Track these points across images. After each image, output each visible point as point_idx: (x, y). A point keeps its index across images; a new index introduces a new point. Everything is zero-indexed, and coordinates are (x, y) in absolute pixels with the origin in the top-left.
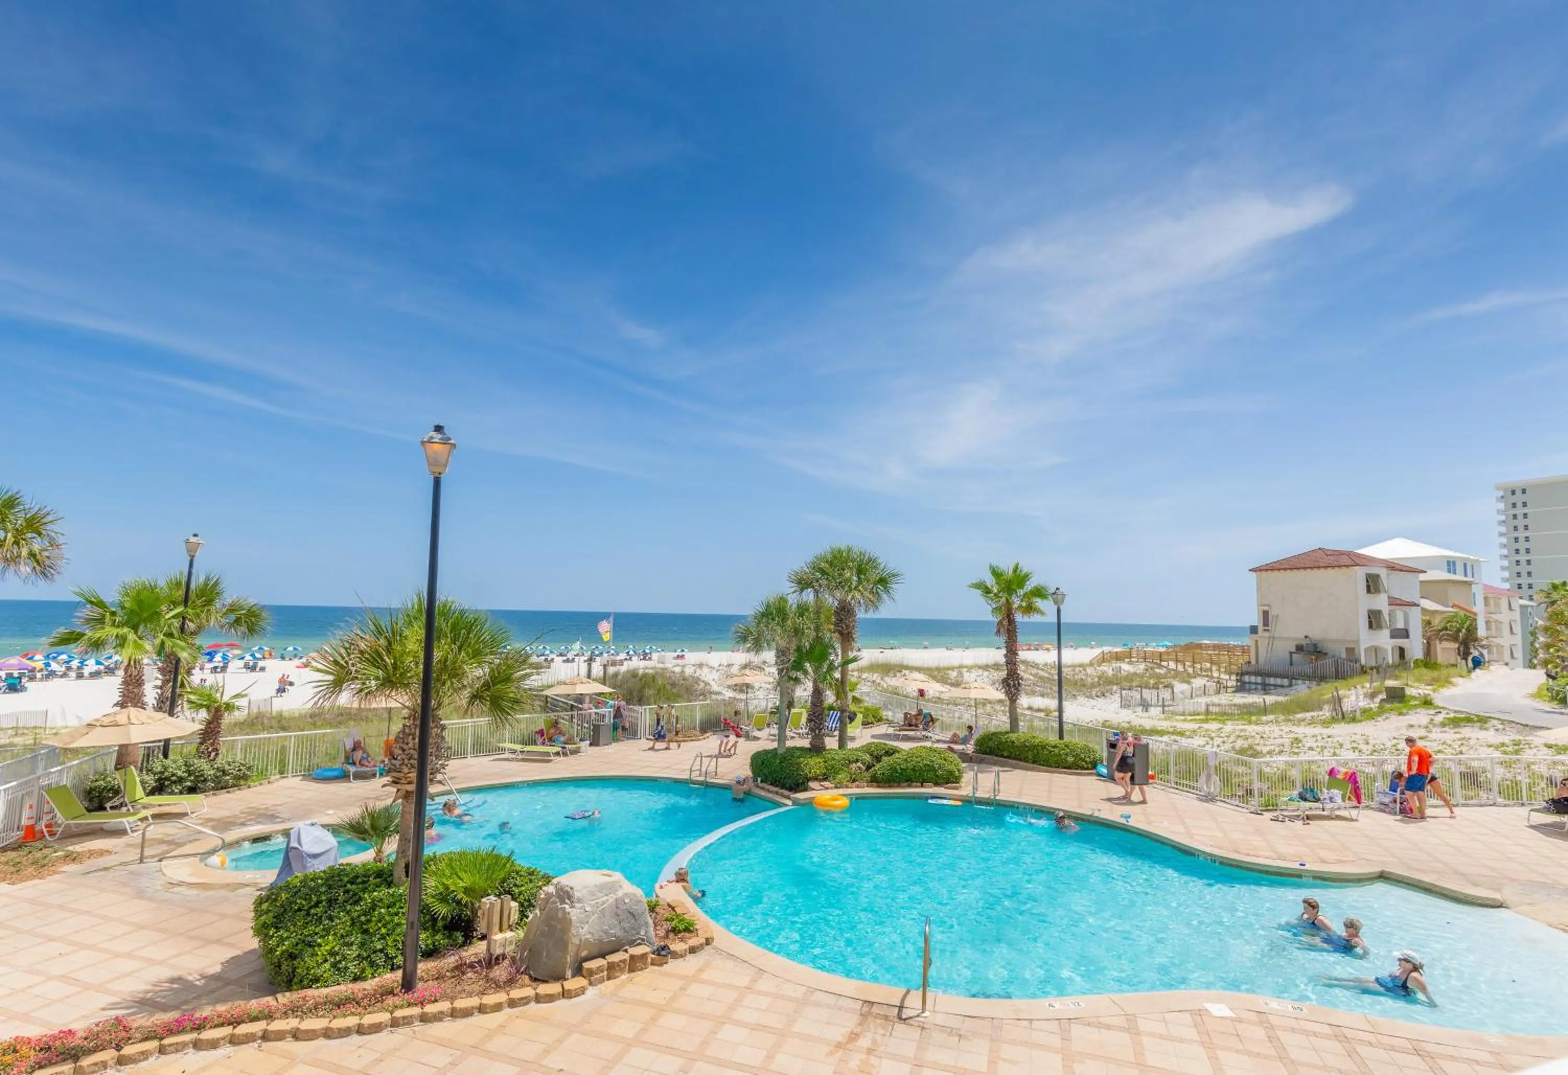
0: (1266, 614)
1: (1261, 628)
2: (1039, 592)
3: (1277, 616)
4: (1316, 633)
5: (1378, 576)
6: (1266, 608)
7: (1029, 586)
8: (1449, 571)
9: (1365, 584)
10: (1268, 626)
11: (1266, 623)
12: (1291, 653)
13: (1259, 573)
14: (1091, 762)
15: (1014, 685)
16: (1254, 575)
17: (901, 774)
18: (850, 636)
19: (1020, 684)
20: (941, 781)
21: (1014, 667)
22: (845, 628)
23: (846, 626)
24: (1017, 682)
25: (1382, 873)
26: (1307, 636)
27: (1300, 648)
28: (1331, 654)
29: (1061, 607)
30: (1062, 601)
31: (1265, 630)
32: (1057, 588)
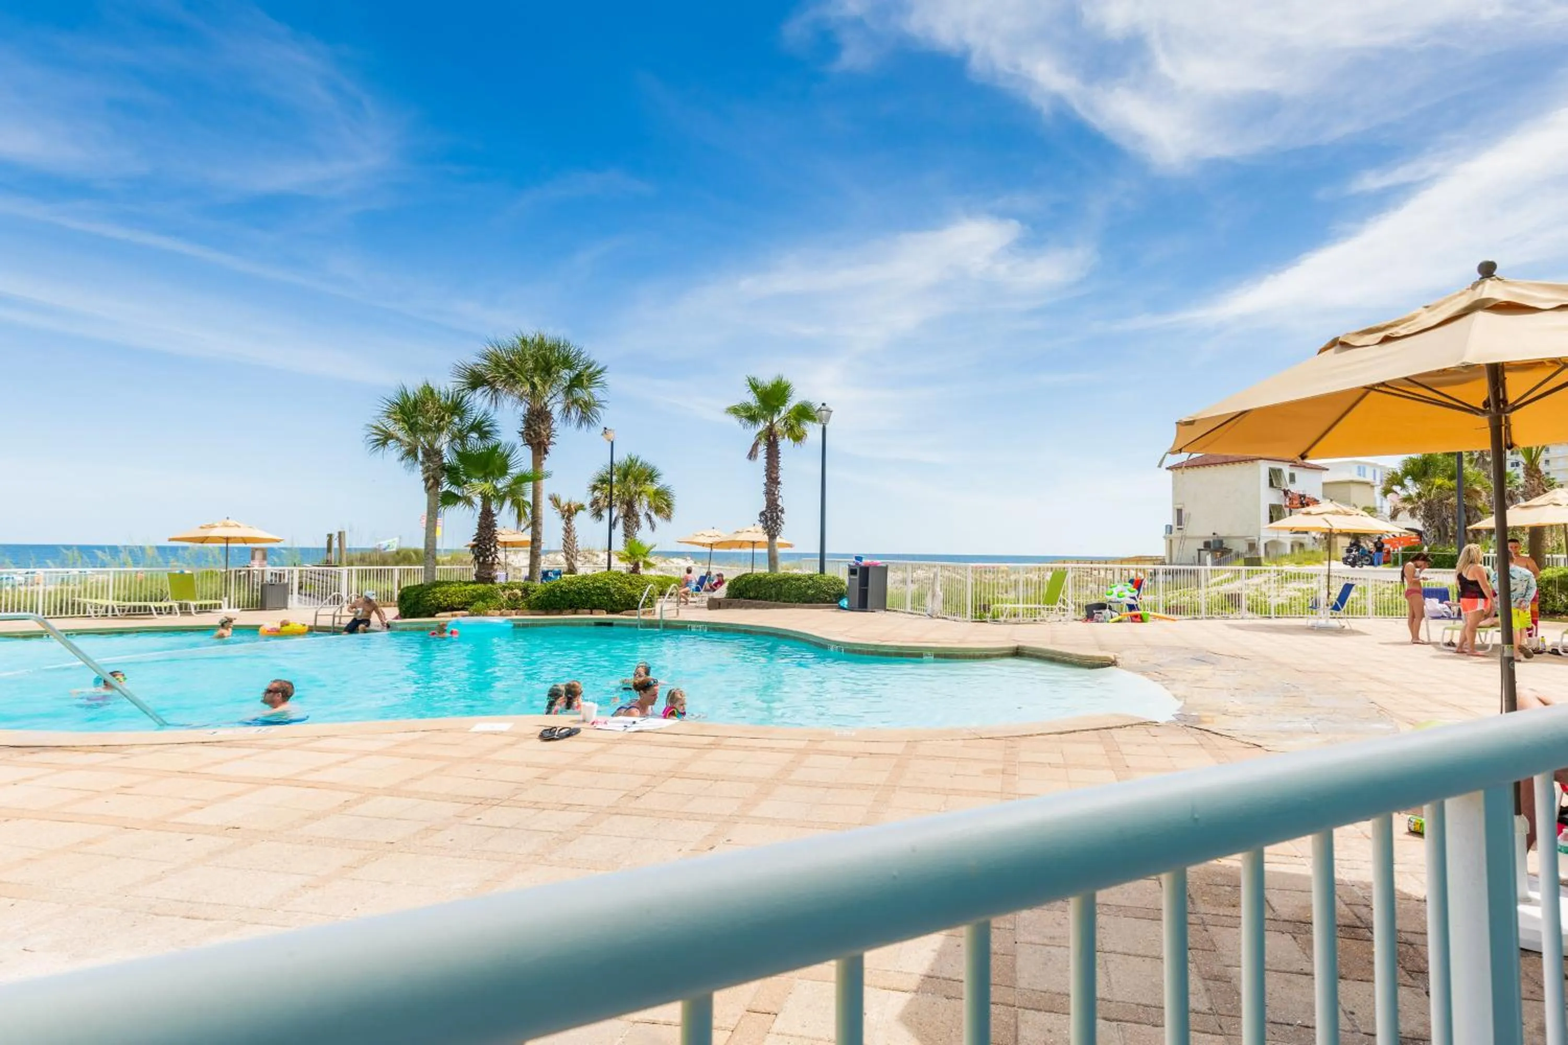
0: (1179, 512)
1: (1175, 527)
2: (804, 413)
3: (1190, 514)
4: (1223, 532)
5: (1280, 470)
6: (1179, 507)
7: (793, 403)
8: (1360, 475)
9: (1268, 478)
10: (1181, 525)
11: (1180, 522)
12: (1199, 550)
13: (1175, 471)
14: (835, 595)
15: (771, 519)
16: (1170, 473)
17: (562, 598)
18: (540, 448)
19: (778, 517)
20: (620, 607)
21: (772, 498)
22: (533, 436)
23: (535, 433)
24: (775, 514)
25: (1017, 648)
26: (1214, 534)
27: (1207, 545)
28: (1234, 551)
29: (827, 426)
30: (828, 418)
31: (1178, 529)
32: (824, 404)
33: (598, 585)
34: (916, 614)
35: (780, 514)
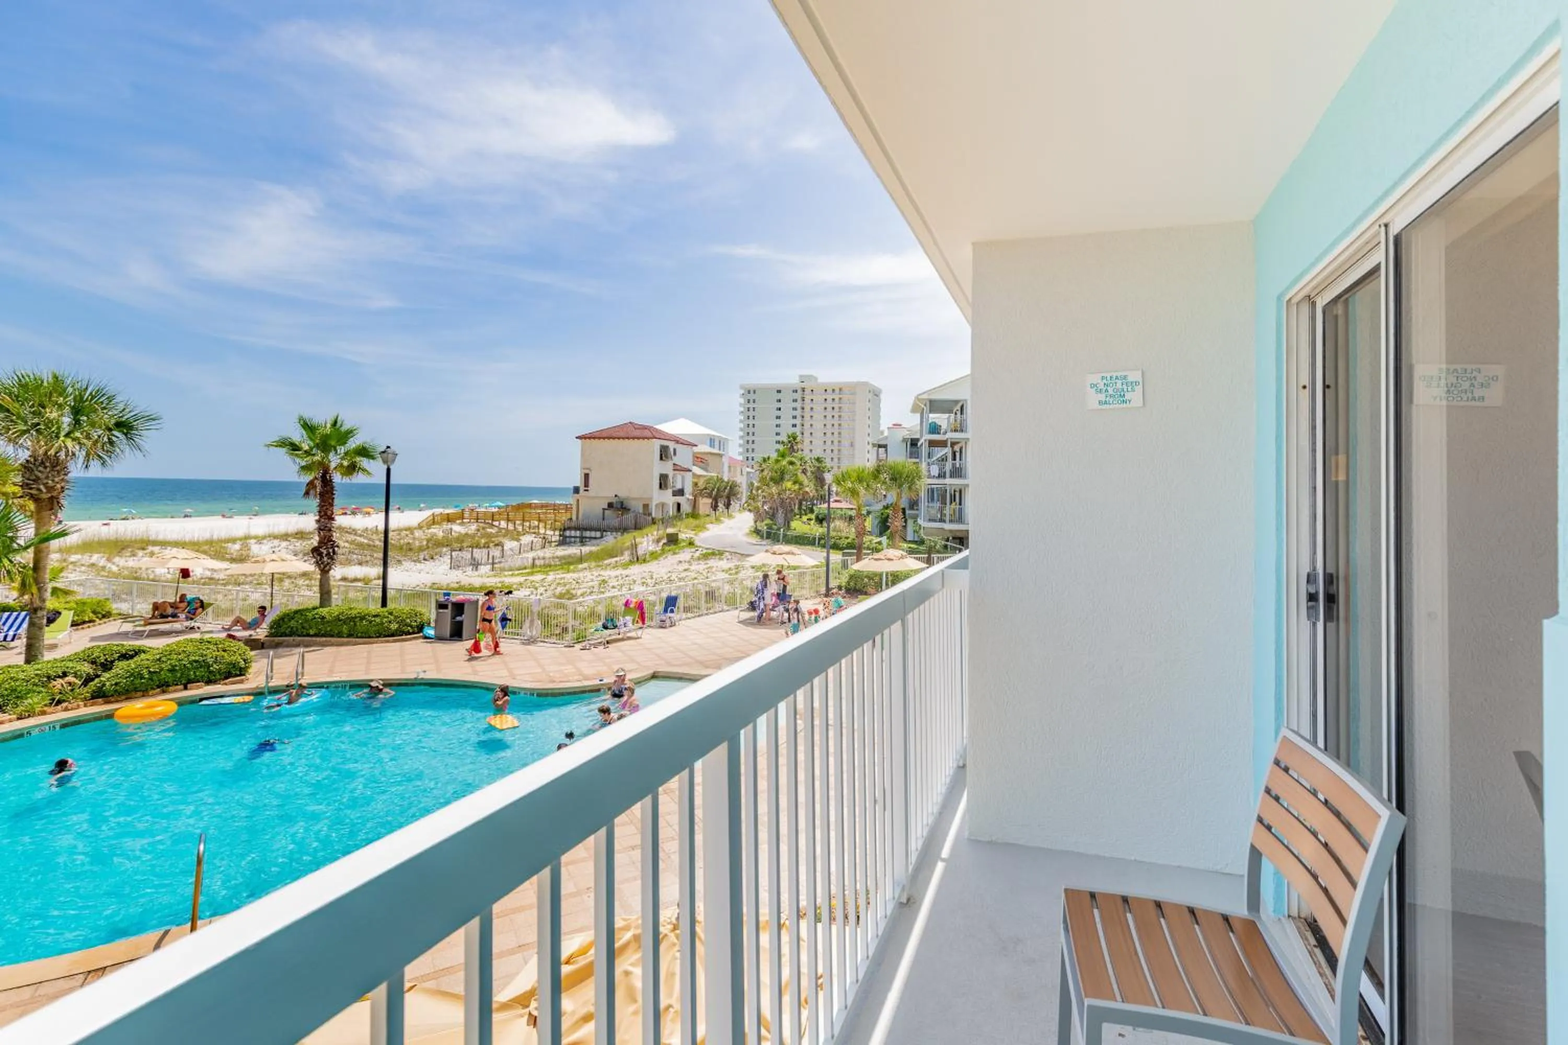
0: (587, 476)
1: (582, 489)
2: (365, 451)
3: (595, 478)
4: (622, 493)
5: (668, 447)
6: (587, 471)
7: (353, 443)
8: (711, 446)
9: (659, 453)
10: (588, 487)
11: (586, 484)
12: (604, 509)
13: (583, 440)
14: (417, 626)
15: (328, 554)
16: (579, 442)
18: (53, 502)
19: (334, 552)
20: (218, 677)
21: (328, 534)
22: (44, 490)
23: (46, 488)
24: (331, 550)
25: (654, 673)
26: (616, 496)
27: (610, 505)
28: (632, 510)
29: (392, 467)
30: (393, 461)
31: (585, 490)
32: (388, 447)
33: (193, 658)
34: (508, 638)
35: (336, 549)
